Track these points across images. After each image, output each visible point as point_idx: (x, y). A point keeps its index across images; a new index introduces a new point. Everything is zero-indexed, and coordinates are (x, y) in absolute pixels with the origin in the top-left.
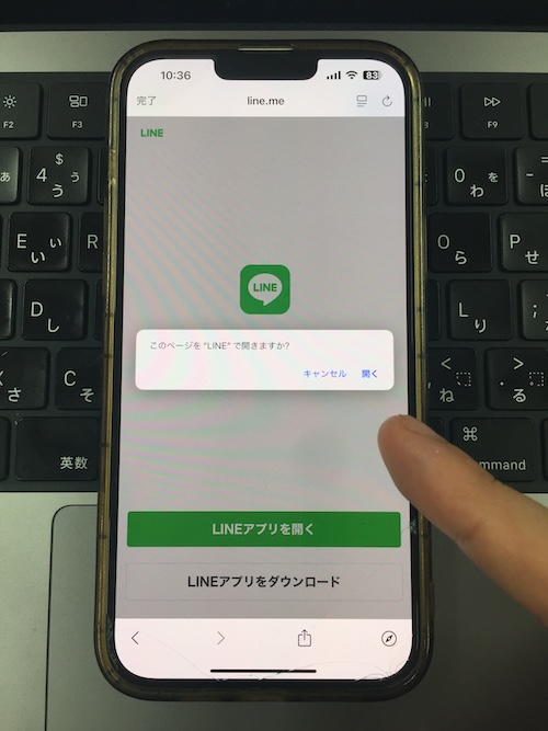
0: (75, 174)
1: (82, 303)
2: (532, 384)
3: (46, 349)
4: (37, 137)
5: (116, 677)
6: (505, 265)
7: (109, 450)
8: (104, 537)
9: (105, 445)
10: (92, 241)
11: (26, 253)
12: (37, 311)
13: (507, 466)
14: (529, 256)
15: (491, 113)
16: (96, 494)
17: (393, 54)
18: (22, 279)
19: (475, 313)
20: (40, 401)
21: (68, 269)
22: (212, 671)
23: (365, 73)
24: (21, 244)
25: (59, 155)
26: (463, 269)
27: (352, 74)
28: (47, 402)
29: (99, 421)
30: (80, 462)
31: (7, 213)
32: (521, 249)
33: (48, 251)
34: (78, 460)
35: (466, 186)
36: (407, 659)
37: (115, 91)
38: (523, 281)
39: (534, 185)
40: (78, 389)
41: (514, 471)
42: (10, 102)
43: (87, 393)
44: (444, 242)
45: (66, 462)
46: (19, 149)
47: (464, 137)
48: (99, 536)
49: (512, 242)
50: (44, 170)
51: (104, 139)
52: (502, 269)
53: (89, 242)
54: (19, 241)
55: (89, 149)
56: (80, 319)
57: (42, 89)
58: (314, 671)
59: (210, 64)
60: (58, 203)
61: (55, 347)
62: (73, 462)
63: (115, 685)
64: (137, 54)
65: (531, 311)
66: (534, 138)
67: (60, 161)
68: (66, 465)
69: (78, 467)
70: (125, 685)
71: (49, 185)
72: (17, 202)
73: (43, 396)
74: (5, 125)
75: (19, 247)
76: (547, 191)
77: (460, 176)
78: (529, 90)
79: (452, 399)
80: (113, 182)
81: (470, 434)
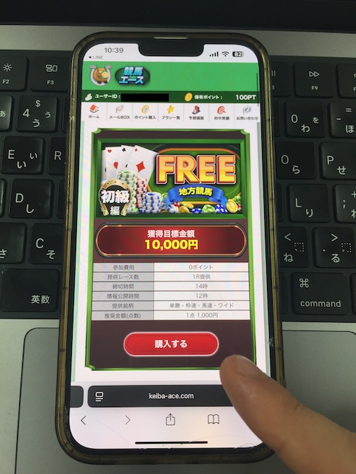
0: (48, 113)
1: (49, 195)
3: (25, 224)
4: (24, 90)
5: (69, 447)
6: (324, 174)
7: (67, 292)
8: (63, 351)
9: (65, 288)
10: (57, 155)
11: (14, 162)
12: (19, 199)
13: (328, 305)
14: (339, 169)
15: (313, 79)
16: (58, 320)
17: (251, 41)
18: (10, 179)
19: (305, 205)
20: (19, 258)
21: (41, 173)
22: (137, 443)
23: (234, 53)
24: (11, 156)
25: (38, 102)
26: (297, 177)
27: (225, 53)
28: (24, 259)
30: (45, 299)
31: (4, 135)
32: (334, 165)
33: (28, 161)
34: (43, 297)
35: (300, 123)
37: (75, 62)
38: (336, 185)
39: (342, 126)
40: (45, 251)
41: (333, 308)
42: (7, 68)
43: (51, 253)
44: (285, 160)
45: (35, 299)
46: (12, 97)
47: (297, 96)
48: (60, 350)
49: (328, 161)
50: (27, 110)
51: (67, 92)
52: (322, 177)
53: (56, 156)
54: (10, 154)
55: (57, 98)
56: (48, 205)
57: (28, 61)
58: (206, 442)
59: (135, 46)
60: (36, 131)
61: (30, 223)
62: (40, 298)
63: (69, 454)
64: (89, 40)
65: (341, 204)
66: (341, 97)
67: (38, 105)
68: (35, 301)
69: (43, 302)
70: (76, 453)
71: (31, 119)
72: (10, 130)
73: (21, 254)
74: (4, 82)
75: (9, 158)
76: (350, 129)
77: (295, 119)
78: (337, 69)
79: (292, 260)
80: (73, 118)
81: (304, 283)
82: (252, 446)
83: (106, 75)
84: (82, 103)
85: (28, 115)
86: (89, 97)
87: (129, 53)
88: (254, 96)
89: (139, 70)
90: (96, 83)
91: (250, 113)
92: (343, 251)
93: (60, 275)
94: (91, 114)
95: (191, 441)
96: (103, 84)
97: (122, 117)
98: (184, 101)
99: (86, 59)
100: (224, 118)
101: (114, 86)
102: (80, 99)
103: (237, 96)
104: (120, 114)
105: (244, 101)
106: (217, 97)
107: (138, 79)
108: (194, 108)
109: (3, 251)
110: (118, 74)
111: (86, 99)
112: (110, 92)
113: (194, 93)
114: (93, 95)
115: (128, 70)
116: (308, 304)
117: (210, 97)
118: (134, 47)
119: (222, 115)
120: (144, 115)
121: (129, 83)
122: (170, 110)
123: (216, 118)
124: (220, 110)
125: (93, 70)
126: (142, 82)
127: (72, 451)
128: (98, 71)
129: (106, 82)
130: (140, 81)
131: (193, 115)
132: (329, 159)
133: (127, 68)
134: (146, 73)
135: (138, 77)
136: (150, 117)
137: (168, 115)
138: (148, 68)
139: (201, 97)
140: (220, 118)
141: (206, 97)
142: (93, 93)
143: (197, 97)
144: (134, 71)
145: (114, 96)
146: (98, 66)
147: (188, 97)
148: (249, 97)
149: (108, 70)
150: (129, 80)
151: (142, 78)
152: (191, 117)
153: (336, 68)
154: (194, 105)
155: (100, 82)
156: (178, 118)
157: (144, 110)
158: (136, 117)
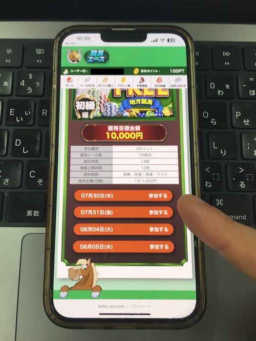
0: (38, 83)
1: (39, 140)
3: (22, 161)
4: (21, 67)
6: (234, 126)
7: (51, 208)
8: (48, 249)
9: (50, 206)
10: (44, 112)
11: (14, 118)
12: (18, 143)
13: (237, 218)
14: (245, 121)
15: (226, 58)
16: (45, 228)
17: (181, 31)
18: (12, 129)
19: (220, 146)
20: (18, 184)
21: (33, 125)
22: (100, 314)
24: (12, 113)
25: (30, 75)
26: (215, 127)
27: (163, 40)
28: (21, 185)
30: (36, 213)
31: (6, 99)
32: (241, 119)
33: (24, 116)
34: (35, 212)
35: (216, 90)
36: (194, 308)
37: (56, 47)
38: (242, 133)
39: (247, 90)
40: (36, 179)
41: (240, 220)
42: (9, 51)
43: (40, 181)
44: (206, 115)
45: (29, 213)
46: (13, 72)
47: (214, 69)
48: (46, 249)
49: (237, 115)
50: (23, 81)
51: (51, 68)
53: (43, 113)
54: (11, 112)
55: (44, 73)
56: (38, 147)
57: (24, 46)
58: (149, 314)
60: (30, 96)
61: (26, 160)
62: (33, 213)
63: (53, 321)
64: (66, 31)
65: (246, 146)
66: (246, 70)
67: (31, 77)
68: (30, 214)
69: (35, 215)
70: (58, 321)
71: (26, 87)
72: (11, 95)
73: (19, 182)
74: (7, 61)
75: (11, 114)
76: (253, 93)
77: (213, 86)
79: (211, 186)
80: (55, 87)
81: (219, 202)
82: (182, 317)
83: (79, 56)
84: (61, 76)
85: (23, 85)
86: (66, 71)
87: (94, 41)
88: (183, 70)
89: (101, 52)
90: (71, 62)
91: (180, 82)
92: (248, 179)
93: (46, 196)
94: (68, 83)
95: (139, 313)
96: (76, 62)
97: (89, 86)
98: (133, 74)
99: (64, 44)
100: (161, 86)
101: (83, 64)
102: (60, 72)
103: (171, 70)
104: (88, 83)
105: (176, 74)
106: (157, 71)
107: (100, 59)
108: (140, 79)
109: (7, 180)
110: (86, 56)
111: (64, 73)
112: (81, 68)
113: (140, 68)
114: (69, 70)
115: (94, 52)
117: (151, 71)
118: (97, 36)
119: (160, 84)
120: (105, 84)
121: (95, 62)
122: (123, 80)
123: (155, 86)
124: (159, 80)
125: (69, 53)
126: (103, 61)
127: (55, 319)
128: (72, 53)
129: (78, 61)
131: (139, 84)
132: (238, 114)
133: (92, 51)
134: (106, 55)
135: (101, 57)
137: (122, 84)
138: (108, 51)
139: (145, 71)
140: (159, 86)
141: (149, 71)
142: (69, 69)
143: (142, 71)
144: (97, 53)
145: (84, 71)
146: (72, 50)
147: (136, 71)
148: (179, 71)
149: (79, 53)
150: (94, 59)
151: (103, 58)
153: (242, 50)
154: (140, 77)
155: (73, 61)
156: (129, 86)
157: (105, 80)
158: (99, 85)
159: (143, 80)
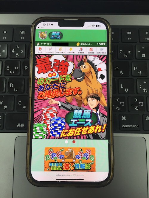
0: (22, 51)
1: (23, 84)
2: (140, 105)
3: (14, 96)
4: (12, 41)
5: (31, 181)
6: (133, 75)
7: (30, 122)
8: (29, 144)
9: (29, 120)
10: (26, 68)
11: (9, 71)
12: (12, 86)
13: (133, 126)
14: (139, 72)
15: (129, 35)
17: (104, 21)
18: (8, 77)
19: (125, 87)
20: (12, 109)
21: (20, 75)
22: (57, 179)
23: (97, 26)
25: (18, 46)
26: (122, 76)
27: (93, 26)
29: (28, 114)
30: (23, 125)
31: (4, 60)
32: (137, 71)
33: (15, 70)
34: (22, 124)
35: (123, 54)
36: (107, 176)
37: (32, 30)
38: (137, 79)
39: (140, 54)
40: (22, 106)
41: (135, 128)
42: (5, 32)
43: (25, 107)
44: (117, 69)
45: (19, 125)
46: (7, 44)
47: (122, 42)
48: (27, 144)
49: (135, 69)
50: (14, 50)
51: (29, 42)
53: (25, 68)
54: (7, 68)
55: (25, 45)
56: (23, 88)
57: (13, 29)
58: (83, 179)
59: (57, 23)
60: (17, 58)
61: (16, 95)
62: (21, 125)
63: (31, 183)
64: (38, 20)
65: (140, 87)
66: (140, 42)
68: (19, 126)
70: (34, 183)
71: (15, 53)
72: (7, 58)
73: (13, 108)
74: (4, 38)
76: (144, 56)
77: (121, 52)
78: (139, 30)
79: (119, 109)
80: (32, 53)
81: (124, 118)
82: (101, 181)
83: (45, 35)
84: (36, 47)
85: (14, 52)
86: (38, 44)
87: (54, 26)
88: (105, 44)
89: (58, 33)
90: (41, 38)
91: (103, 51)
94: (39, 51)
96: (44, 39)
98: (76, 46)
99: (37, 28)
100: (92, 53)
101: (48, 39)
102: (35, 45)
103: (98, 44)
104: (51, 51)
105: (100, 46)
107: (58, 37)
108: (80, 49)
110: (50, 35)
111: (37, 45)
112: (47, 42)
113: (80, 43)
114: (40, 44)
115: (54, 33)
116: (125, 126)
117: (87, 44)
119: (91, 52)
120: (60, 52)
121: (54, 38)
122: (71, 49)
123: (89, 53)
124: (91, 50)
125: (40, 33)
126: (59, 38)
128: (42, 33)
129: (45, 38)
130: (59, 37)
132: (135, 68)
133: (53, 32)
134: (61, 34)
136: (63, 52)
137: (70, 52)
138: (62, 32)
139: (83, 44)
140: (91, 53)
141: (85, 44)
142: (40, 42)
143: (81, 44)
144: (56, 33)
145: (48, 44)
146: (42, 31)
147: (78, 44)
148: (102, 44)
149: (46, 33)
150: (54, 37)
151: (59, 36)
152: (79, 53)
154: (80, 47)
155: (42, 38)
156: (74, 53)
157: (60, 49)
158: (57, 52)
159: (82, 49)
